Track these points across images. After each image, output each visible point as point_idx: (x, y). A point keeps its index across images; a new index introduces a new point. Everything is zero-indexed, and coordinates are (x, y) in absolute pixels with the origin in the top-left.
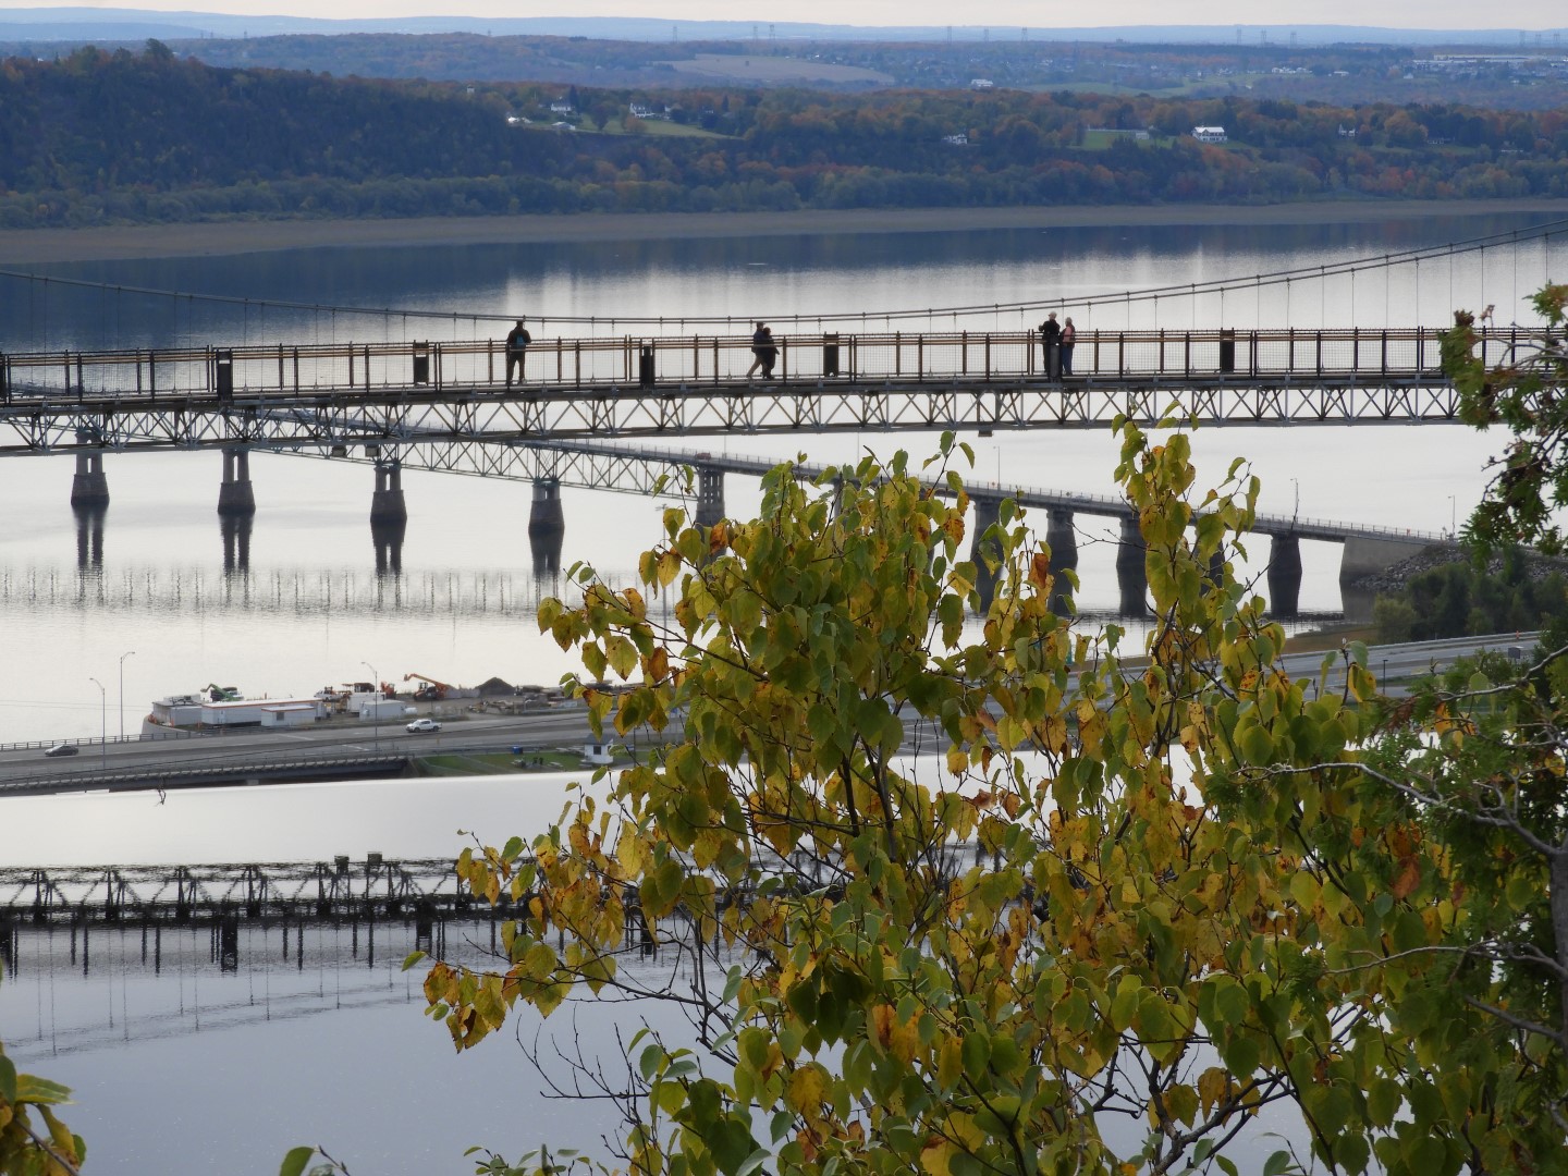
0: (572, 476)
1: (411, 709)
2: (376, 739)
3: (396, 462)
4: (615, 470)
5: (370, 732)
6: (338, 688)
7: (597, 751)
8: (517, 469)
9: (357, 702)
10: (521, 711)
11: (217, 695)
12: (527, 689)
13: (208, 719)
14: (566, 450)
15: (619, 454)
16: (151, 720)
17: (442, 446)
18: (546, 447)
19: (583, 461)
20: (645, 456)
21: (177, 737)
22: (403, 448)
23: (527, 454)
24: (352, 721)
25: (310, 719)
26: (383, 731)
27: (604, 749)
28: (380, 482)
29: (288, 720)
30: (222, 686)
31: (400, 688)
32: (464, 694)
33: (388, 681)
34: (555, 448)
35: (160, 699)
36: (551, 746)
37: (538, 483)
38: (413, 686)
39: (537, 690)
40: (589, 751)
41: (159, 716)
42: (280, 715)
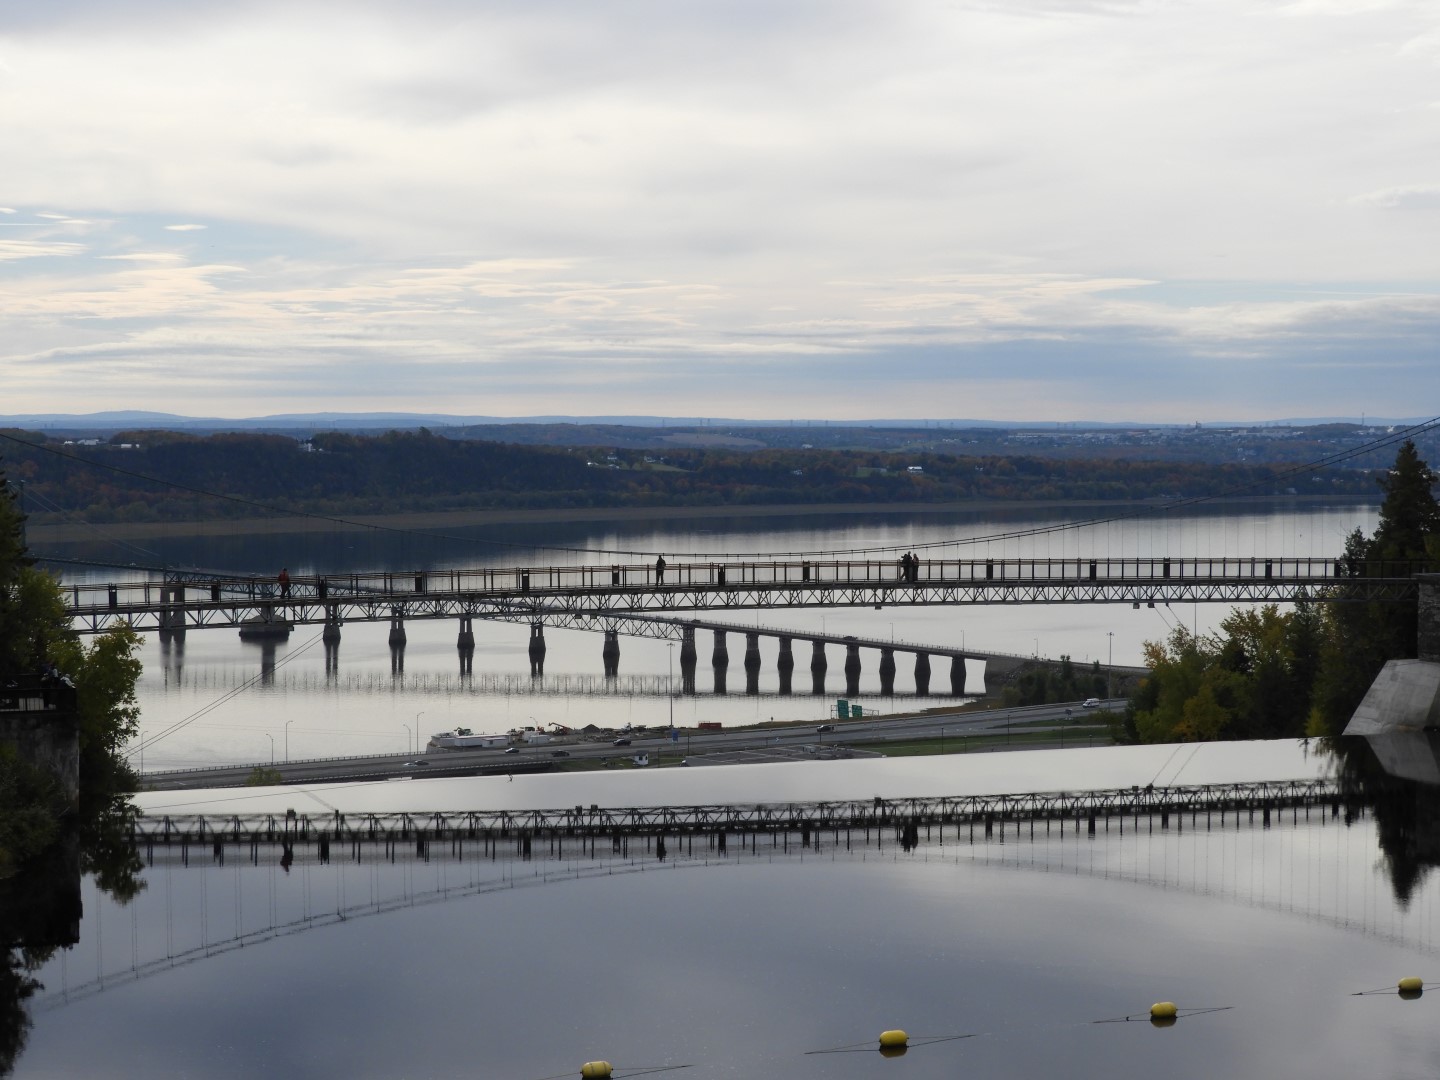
0: (624, 629)
1: (552, 739)
2: (537, 753)
3: (541, 623)
4: (643, 627)
5: (534, 750)
6: (518, 729)
7: (641, 759)
8: (598, 627)
9: (527, 736)
10: (604, 740)
11: (462, 732)
12: (606, 730)
13: (458, 744)
14: (621, 618)
15: (646, 620)
16: (431, 744)
17: (562, 616)
18: (611, 616)
19: (629, 623)
20: (658, 620)
21: (444, 752)
22: (544, 617)
23: (602, 620)
24: (525, 745)
25: (505, 744)
26: (540, 749)
27: (644, 758)
28: (533, 633)
29: (495, 744)
30: (463, 728)
31: (547, 729)
32: (576, 732)
33: (541, 726)
34: (615, 617)
35: (435, 734)
36: (619, 756)
37: (607, 633)
38: (553, 728)
39: (611, 730)
40: (637, 759)
41: (434, 742)
42: (491, 742)
